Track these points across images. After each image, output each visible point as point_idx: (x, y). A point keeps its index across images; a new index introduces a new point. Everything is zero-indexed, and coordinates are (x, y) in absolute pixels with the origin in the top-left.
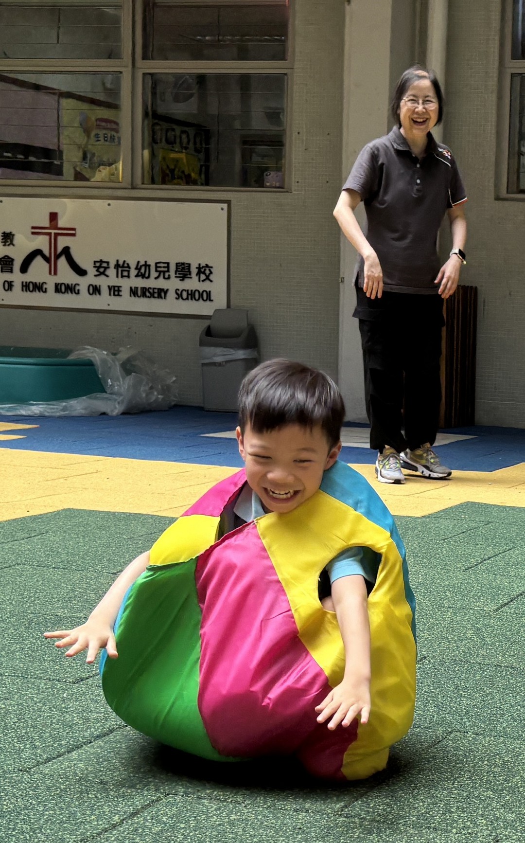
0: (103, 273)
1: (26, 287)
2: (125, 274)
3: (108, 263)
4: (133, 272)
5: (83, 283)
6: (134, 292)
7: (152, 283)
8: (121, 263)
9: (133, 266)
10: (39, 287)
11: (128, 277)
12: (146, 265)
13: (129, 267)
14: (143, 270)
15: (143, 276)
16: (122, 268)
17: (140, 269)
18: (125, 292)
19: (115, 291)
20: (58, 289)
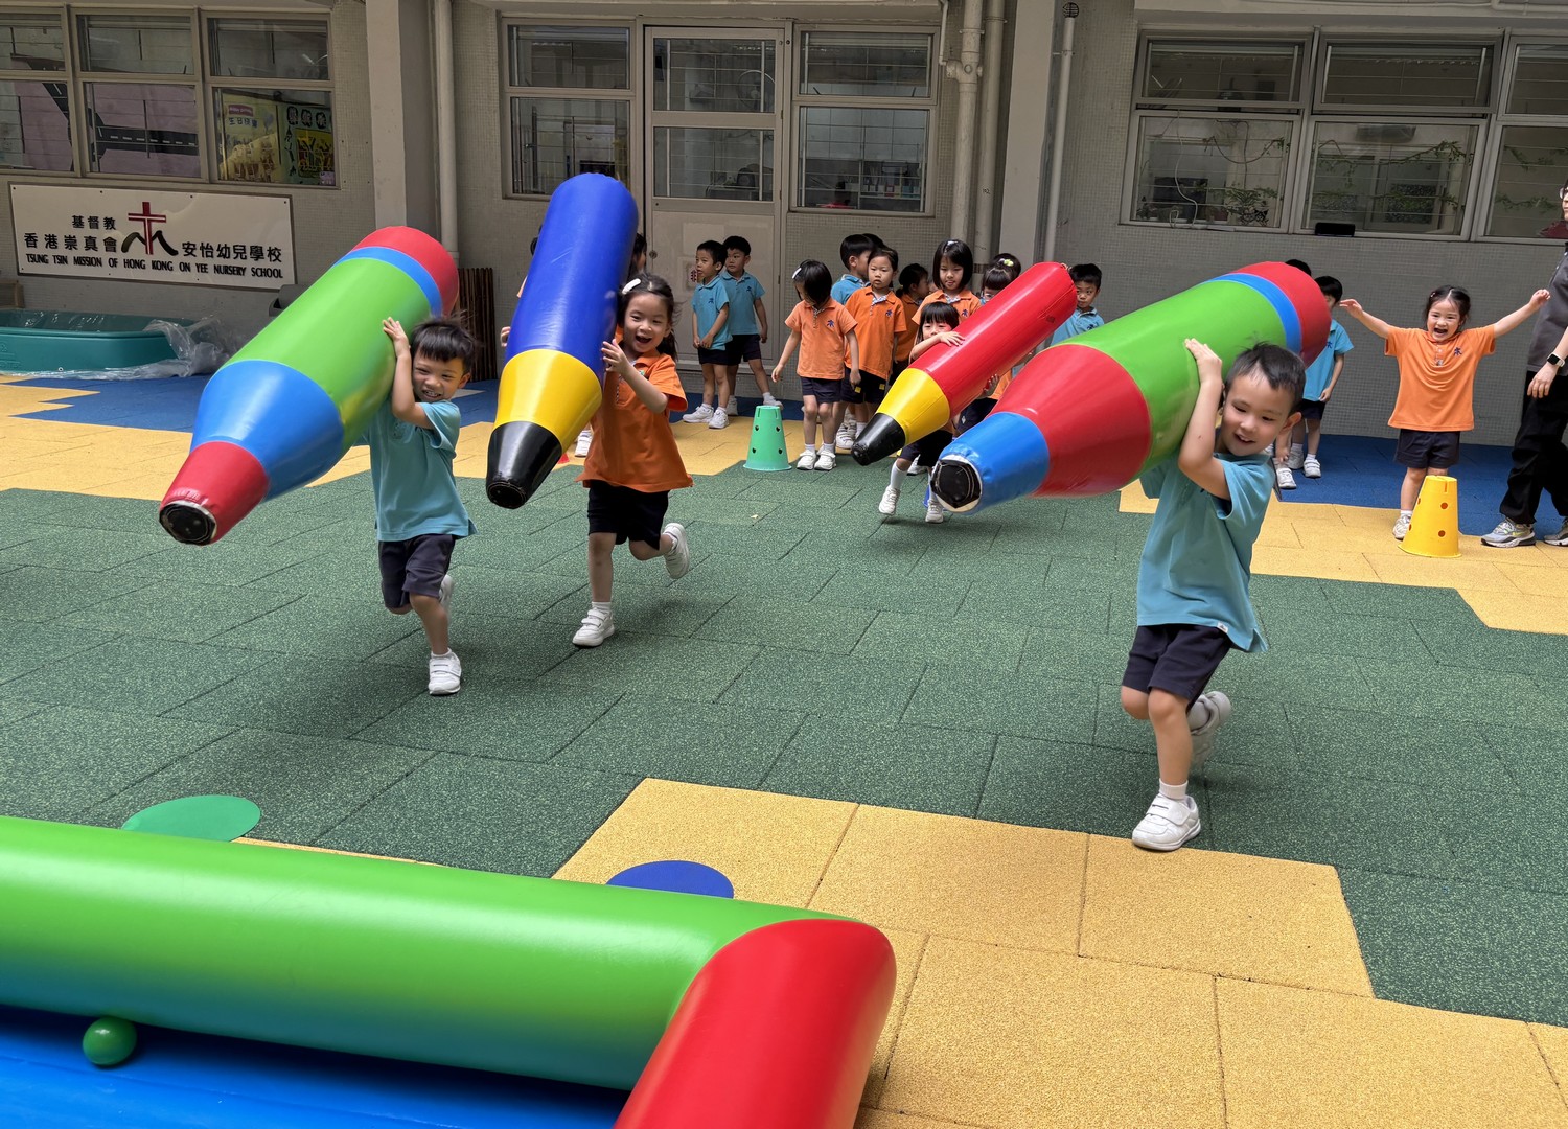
0: (191, 253)
1: (128, 263)
2: (210, 254)
3: (194, 245)
4: (216, 253)
5: (175, 261)
6: (217, 269)
7: (231, 262)
8: (205, 245)
9: (215, 248)
10: (138, 264)
11: (212, 256)
12: (226, 247)
13: (212, 248)
14: (224, 252)
15: (224, 256)
16: (207, 250)
17: (221, 251)
18: (211, 269)
19: (202, 268)
20: (155, 265)
